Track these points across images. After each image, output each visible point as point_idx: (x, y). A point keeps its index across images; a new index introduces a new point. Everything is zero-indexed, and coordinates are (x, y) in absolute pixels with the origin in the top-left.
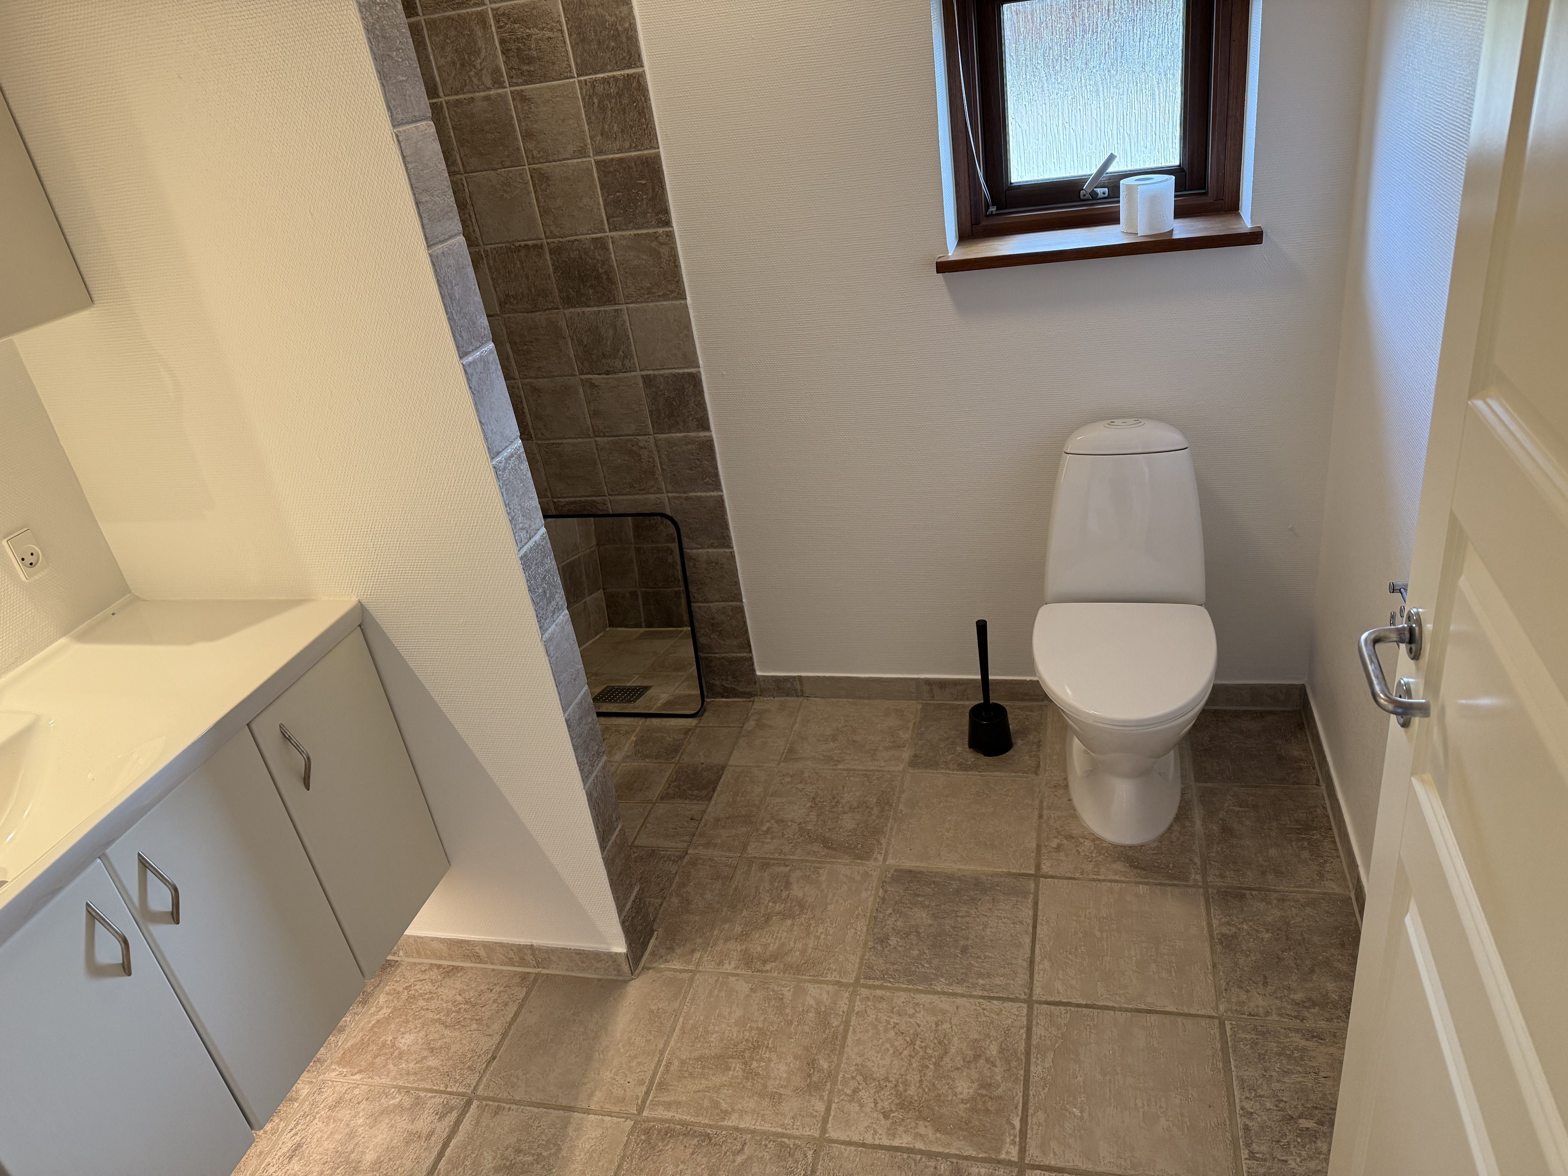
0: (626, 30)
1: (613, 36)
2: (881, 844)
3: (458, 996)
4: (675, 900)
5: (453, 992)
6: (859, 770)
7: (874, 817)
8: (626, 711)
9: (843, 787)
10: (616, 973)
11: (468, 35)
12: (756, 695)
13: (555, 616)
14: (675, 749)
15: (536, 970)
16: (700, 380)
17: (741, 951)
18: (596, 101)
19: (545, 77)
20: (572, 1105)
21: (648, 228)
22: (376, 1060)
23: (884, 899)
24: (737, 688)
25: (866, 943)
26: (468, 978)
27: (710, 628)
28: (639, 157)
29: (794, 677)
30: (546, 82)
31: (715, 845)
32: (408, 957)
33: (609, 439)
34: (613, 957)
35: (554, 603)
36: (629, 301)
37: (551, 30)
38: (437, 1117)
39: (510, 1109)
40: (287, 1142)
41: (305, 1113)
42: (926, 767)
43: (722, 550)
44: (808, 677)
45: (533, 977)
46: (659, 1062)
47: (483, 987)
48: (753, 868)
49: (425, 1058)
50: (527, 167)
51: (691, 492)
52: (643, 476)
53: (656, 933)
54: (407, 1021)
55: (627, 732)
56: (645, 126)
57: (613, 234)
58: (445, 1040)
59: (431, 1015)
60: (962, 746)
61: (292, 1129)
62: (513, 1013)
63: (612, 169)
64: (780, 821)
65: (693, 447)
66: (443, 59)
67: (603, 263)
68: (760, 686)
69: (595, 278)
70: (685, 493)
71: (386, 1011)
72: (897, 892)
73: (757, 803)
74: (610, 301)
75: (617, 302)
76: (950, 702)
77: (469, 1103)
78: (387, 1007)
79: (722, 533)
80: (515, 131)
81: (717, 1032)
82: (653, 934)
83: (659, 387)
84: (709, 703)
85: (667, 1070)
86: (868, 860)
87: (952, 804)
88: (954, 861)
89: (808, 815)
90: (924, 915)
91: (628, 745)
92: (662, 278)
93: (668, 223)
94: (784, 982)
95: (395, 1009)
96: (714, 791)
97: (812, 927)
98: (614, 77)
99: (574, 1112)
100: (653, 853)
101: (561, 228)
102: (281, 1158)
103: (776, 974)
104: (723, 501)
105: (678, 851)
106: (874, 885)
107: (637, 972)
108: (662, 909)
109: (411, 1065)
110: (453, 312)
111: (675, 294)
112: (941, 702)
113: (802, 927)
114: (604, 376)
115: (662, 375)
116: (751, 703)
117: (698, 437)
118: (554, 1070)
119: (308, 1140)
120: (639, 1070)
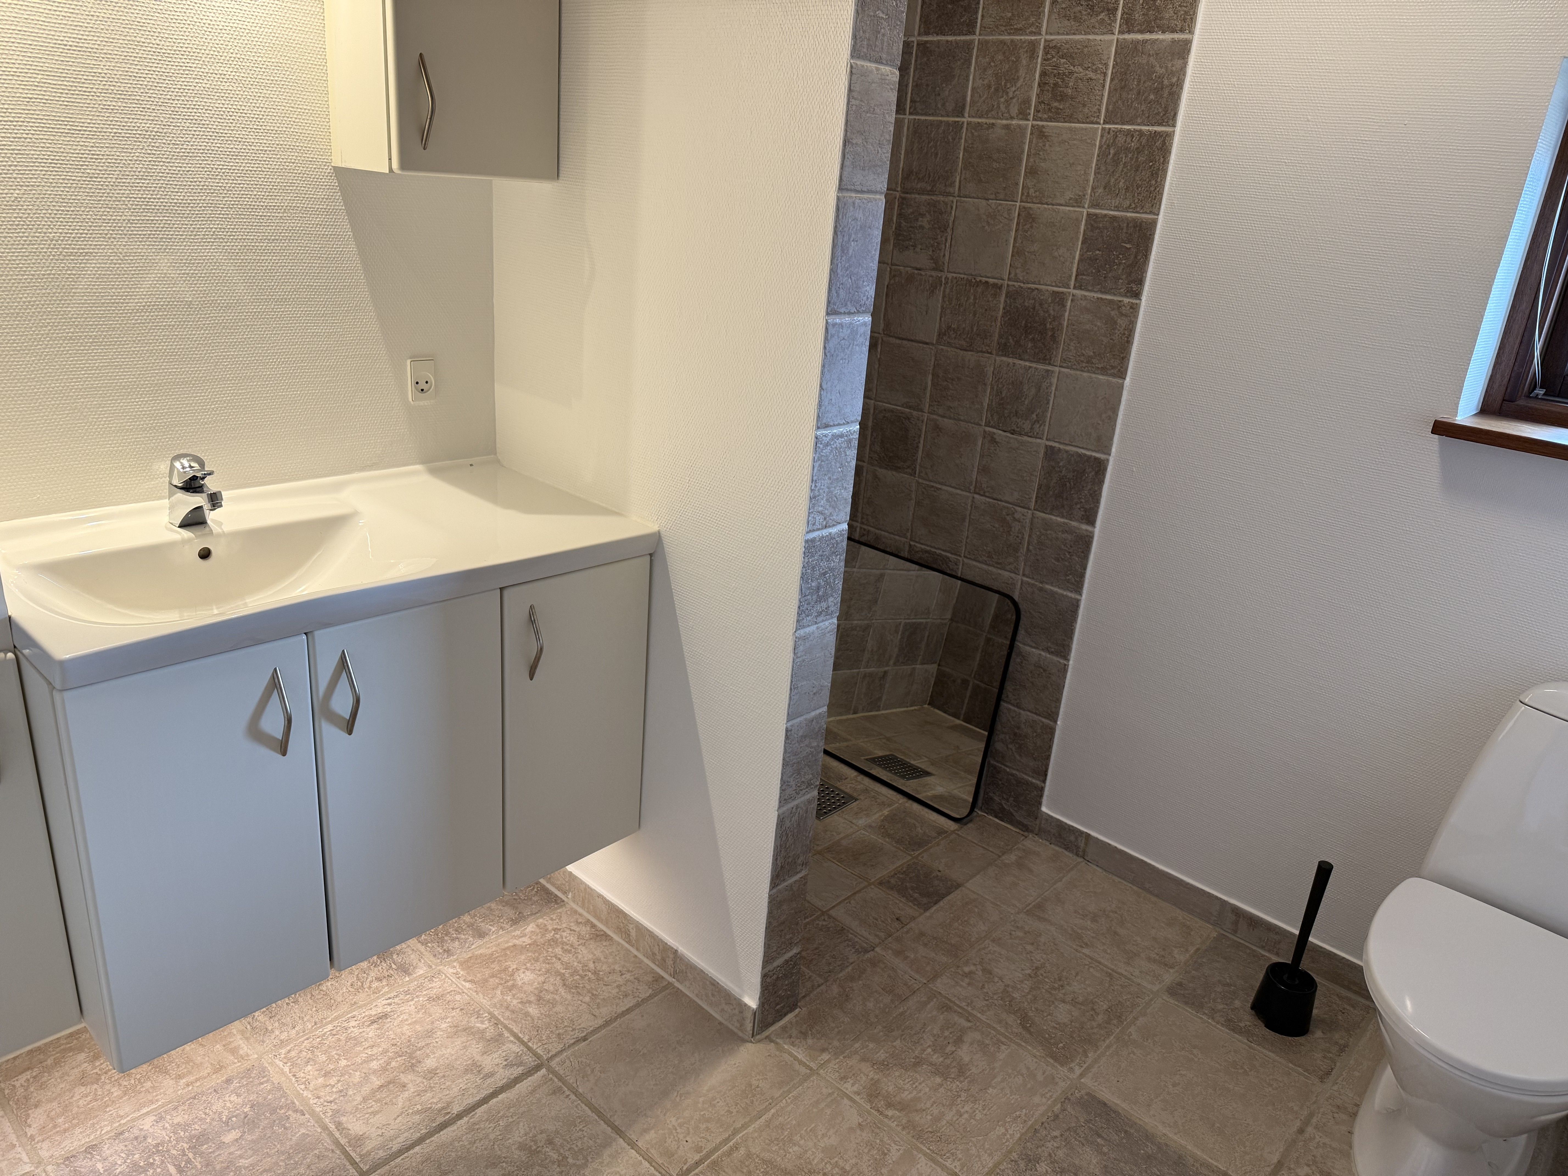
0: (1172, 85)
1: (1155, 89)
2: (1087, 1057)
3: (591, 963)
4: (835, 989)
5: (591, 956)
6: (1106, 966)
7: (1094, 1024)
8: (894, 784)
9: (1077, 974)
10: (738, 1025)
11: (1013, 61)
12: (1032, 832)
13: (820, 619)
14: (919, 843)
15: (671, 980)
16: (1105, 469)
17: (872, 1079)
18: (1112, 152)
19: (1071, 117)
20: (623, 1129)
21: (1115, 295)
22: (491, 980)
23: (1056, 1117)
24: (1015, 814)
25: (1010, 1152)
26: (610, 951)
27: (1012, 737)
28: (1134, 220)
29: (1082, 832)
30: (1070, 122)
31: (906, 958)
32: (574, 901)
33: (988, 499)
34: (743, 1006)
35: (824, 605)
36: (1065, 365)
37: (1095, 71)
38: (506, 1063)
39: (568, 1096)
40: (380, 1006)
41: (409, 990)
42: (1186, 1003)
43: (1055, 658)
44: (1097, 839)
45: (665, 983)
46: (726, 1141)
47: (617, 967)
48: (932, 1004)
49: (530, 1002)
50: (1018, 204)
51: (1047, 583)
52: (1006, 549)
53: (797, 1011)
54: (537, 960)
55: (883, 804)
56: (1152, 189)
57: (1078, 292)
58: (555, 996)
59: (558, 966)
60: (1244, 1002)
61: (390, 998)
62: (627, 1007)
63: (1101, 225)
64: (988, 972)
65: (1069, 537)
66: (981, 81)
67: (1054, 320)
68: (1040, 824)
69: (1040, 332)
70: (1041, 583)
71: (527, 940)
72: (1077, 1118)
73: (973, 940)
74: (1046, 360)
75: (1052, 362)
76: (1254, 948)
77: (537, 1068)
78: (529, 937)
79: (1064, 640)
80: (1020, 165)
81: (800, 1146)
82: (794, 1010)
83: (1059, 463)
84: (978, 816)
85: (729, 1153)
86: (1062, 1065)
87: (1196, 1059)
88: (1164, 1123)
89: (1022, 982)
90: (1094, 1161)
91: (877, 815)
92: (1108, 350)
93: (1137, 295)
94: (897, 1139)
95: (534, 943)
96: (935, 904)
97: (959, 1099)
98: (1140, 131)
99: (621, 1137)
100: (842, 931)
101: (1027, 273)
102: (366, 1018)
103: (894, 1125)
104: (1078, 606)
105: (866, 943)
106: (1054, 1096)
107: (758, 1037)
108: (818, 990)
109: (515, 1002)
110: (839, 265)
111: (1115, 371)
112: (1242, 942)
113: (949, 1093)
114: (1009, 435)
115: (1067, 452)
116: (1023, 838)
117: (1079, 529)
118: (627, 1085)
119: (396, 1016)
120: (704, 1135)
